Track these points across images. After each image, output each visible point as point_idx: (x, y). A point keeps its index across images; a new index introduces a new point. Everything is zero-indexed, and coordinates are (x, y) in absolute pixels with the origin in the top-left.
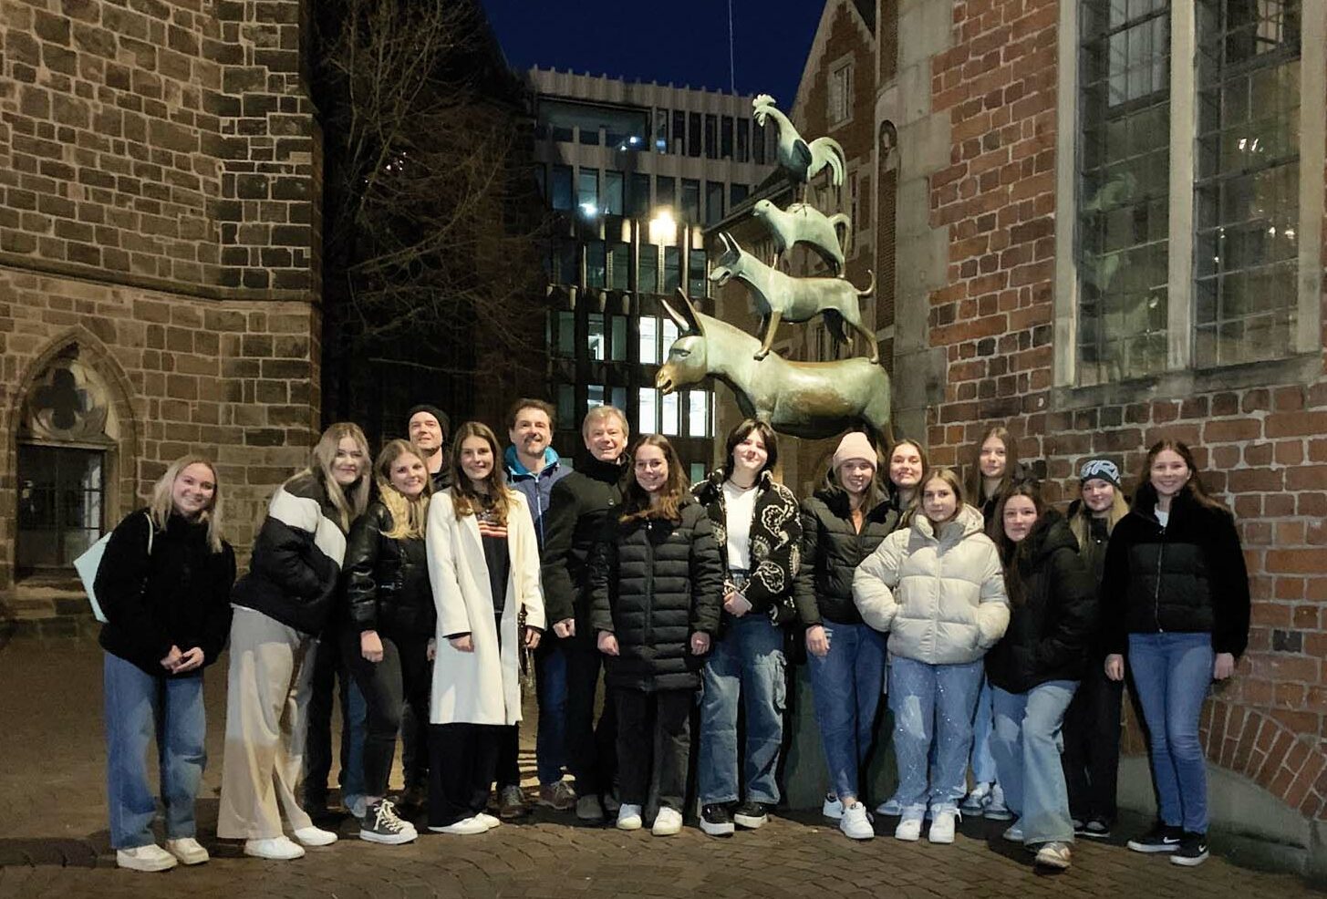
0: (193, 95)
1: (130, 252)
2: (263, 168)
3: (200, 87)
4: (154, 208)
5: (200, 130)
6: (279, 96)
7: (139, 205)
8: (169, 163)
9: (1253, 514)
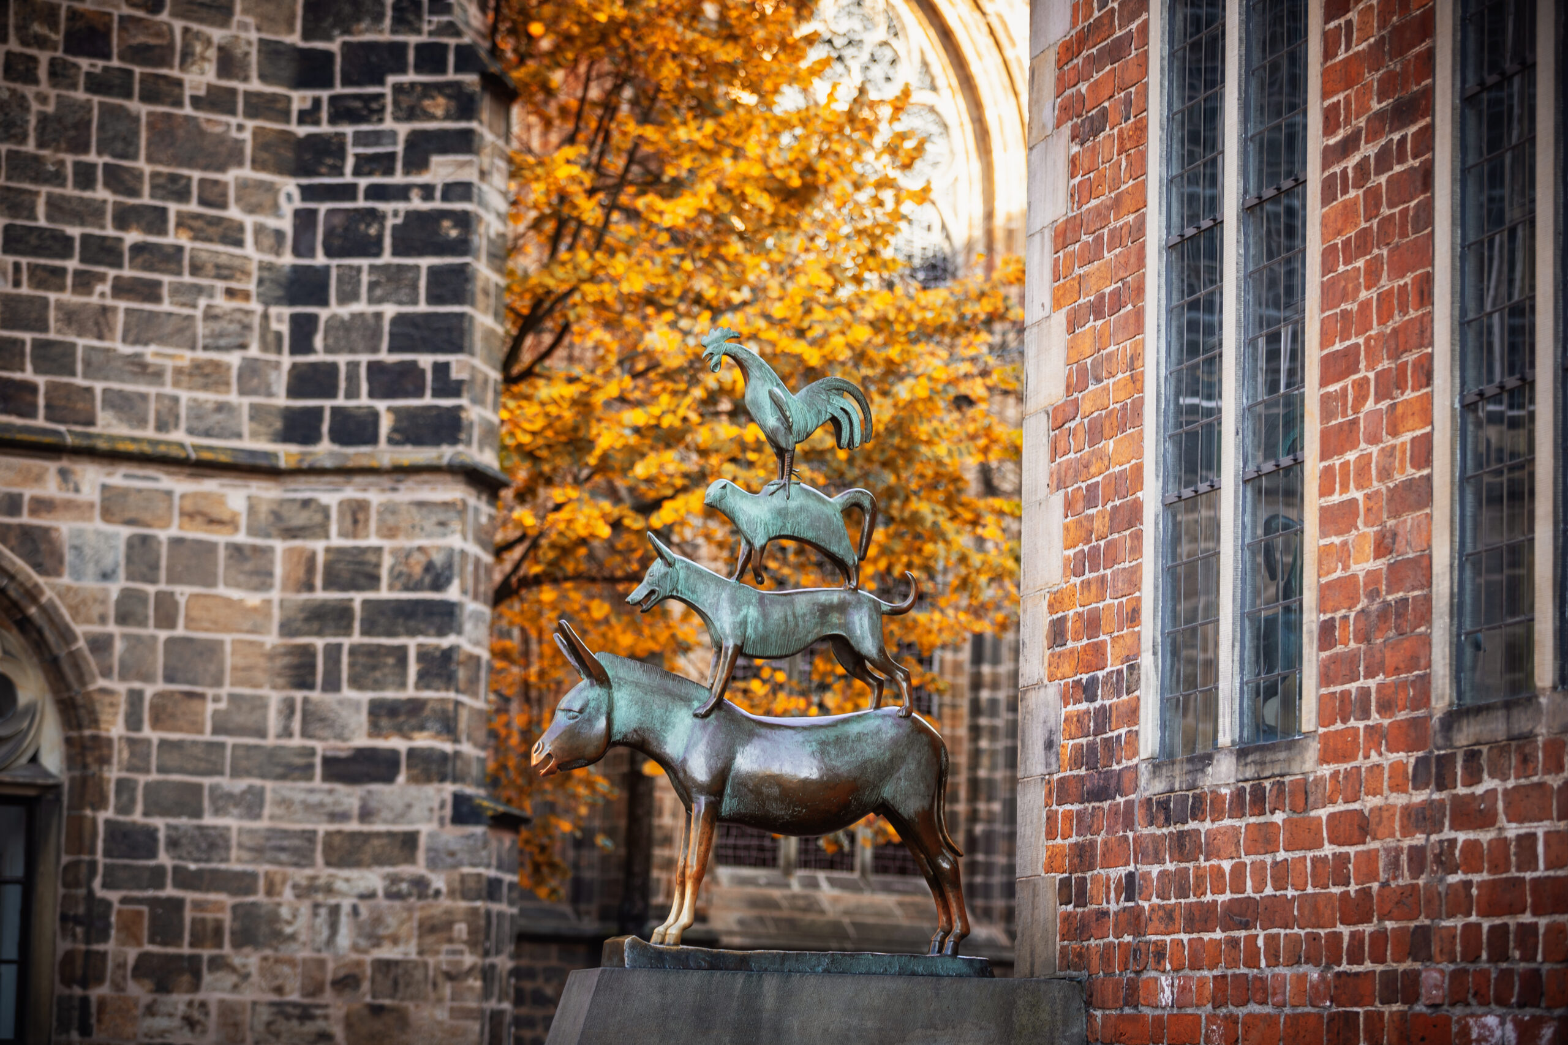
0: (239, 52)
1: (99, 386)
2: (376, 193)
3: (254, 36)
4: (151, 292)
5: (250, 124)
6: (413, 39)
7: (121, 289)
8: (183, 196)
9: (1274, 961)
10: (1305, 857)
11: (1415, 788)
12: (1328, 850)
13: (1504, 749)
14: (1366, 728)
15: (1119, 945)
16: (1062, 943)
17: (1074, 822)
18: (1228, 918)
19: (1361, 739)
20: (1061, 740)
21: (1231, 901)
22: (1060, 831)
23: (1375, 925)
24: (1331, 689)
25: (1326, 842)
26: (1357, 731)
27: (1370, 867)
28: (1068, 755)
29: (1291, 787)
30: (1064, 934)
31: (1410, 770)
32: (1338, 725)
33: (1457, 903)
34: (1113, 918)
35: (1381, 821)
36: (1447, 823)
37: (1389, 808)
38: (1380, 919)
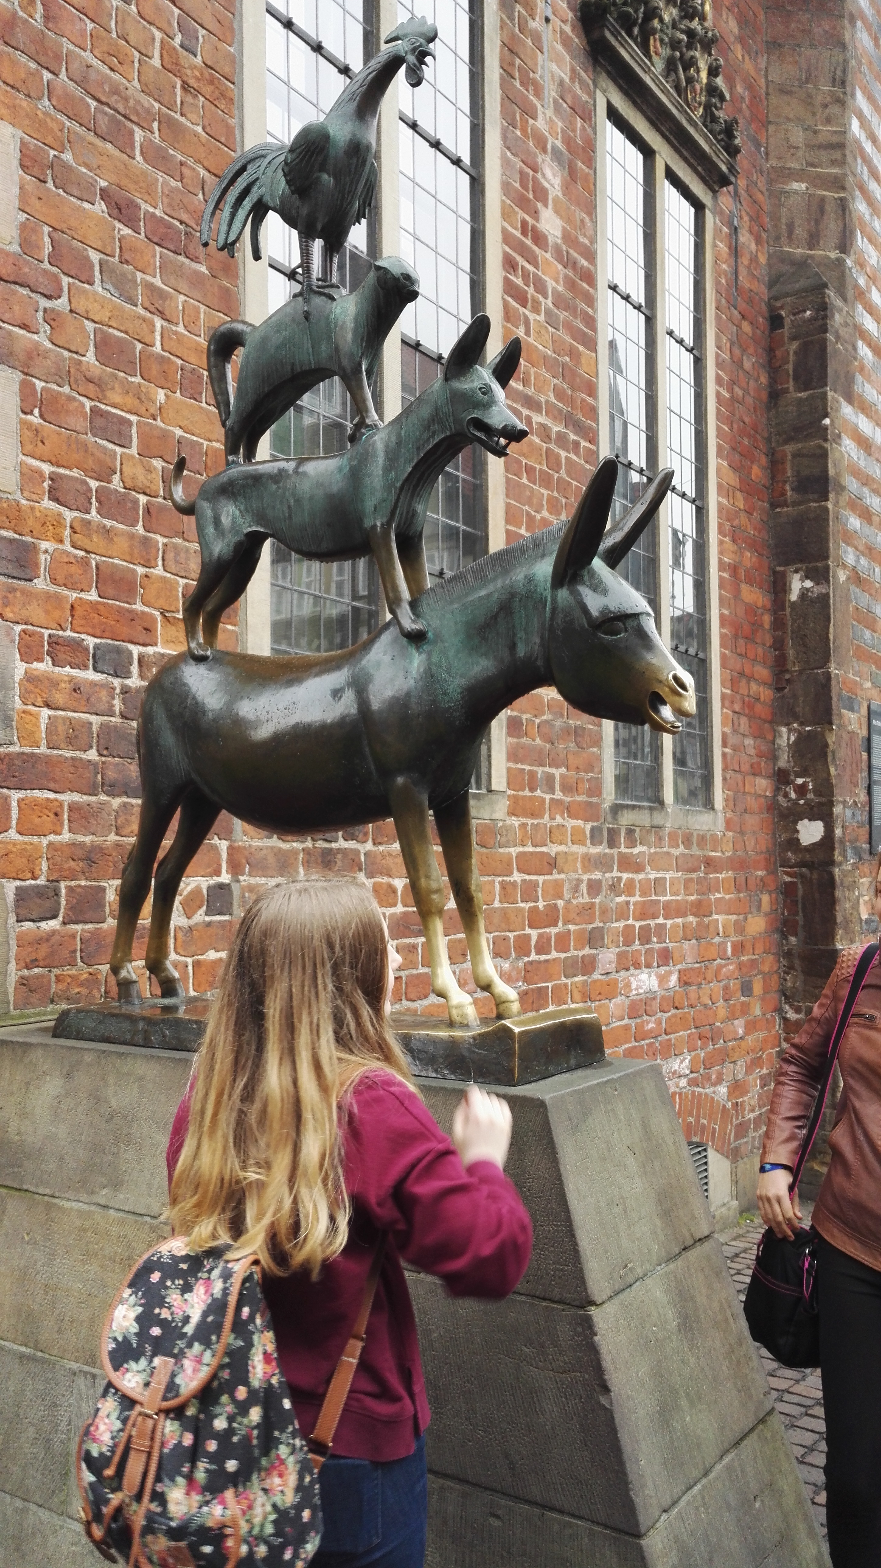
9: (461, 959)
10: (494, 881)
11: (592, 843)
12: (517, 877)
13: (649, 832)
14: (552, 800)
15: (197, 964)
16: (26, 972)
17: (66, 817)
18: (402, 928)
19: (547, 806)
20: (18, 703)
21: (405, 914)
22: (14, 823)
23: (560, 928)
24: (519, 766)
25: (515, 871)
26: (544, 800)
27: (557, 890)
28: (43, 727)
29: (480, 829)
30: (36, 960)
31: (588, 833)
32: (527, 793)
33: (622, 913)
34: (180, 935)
35: (566, 861)
36: (615, 868)
37: (573, 854)
38: (565, 924)
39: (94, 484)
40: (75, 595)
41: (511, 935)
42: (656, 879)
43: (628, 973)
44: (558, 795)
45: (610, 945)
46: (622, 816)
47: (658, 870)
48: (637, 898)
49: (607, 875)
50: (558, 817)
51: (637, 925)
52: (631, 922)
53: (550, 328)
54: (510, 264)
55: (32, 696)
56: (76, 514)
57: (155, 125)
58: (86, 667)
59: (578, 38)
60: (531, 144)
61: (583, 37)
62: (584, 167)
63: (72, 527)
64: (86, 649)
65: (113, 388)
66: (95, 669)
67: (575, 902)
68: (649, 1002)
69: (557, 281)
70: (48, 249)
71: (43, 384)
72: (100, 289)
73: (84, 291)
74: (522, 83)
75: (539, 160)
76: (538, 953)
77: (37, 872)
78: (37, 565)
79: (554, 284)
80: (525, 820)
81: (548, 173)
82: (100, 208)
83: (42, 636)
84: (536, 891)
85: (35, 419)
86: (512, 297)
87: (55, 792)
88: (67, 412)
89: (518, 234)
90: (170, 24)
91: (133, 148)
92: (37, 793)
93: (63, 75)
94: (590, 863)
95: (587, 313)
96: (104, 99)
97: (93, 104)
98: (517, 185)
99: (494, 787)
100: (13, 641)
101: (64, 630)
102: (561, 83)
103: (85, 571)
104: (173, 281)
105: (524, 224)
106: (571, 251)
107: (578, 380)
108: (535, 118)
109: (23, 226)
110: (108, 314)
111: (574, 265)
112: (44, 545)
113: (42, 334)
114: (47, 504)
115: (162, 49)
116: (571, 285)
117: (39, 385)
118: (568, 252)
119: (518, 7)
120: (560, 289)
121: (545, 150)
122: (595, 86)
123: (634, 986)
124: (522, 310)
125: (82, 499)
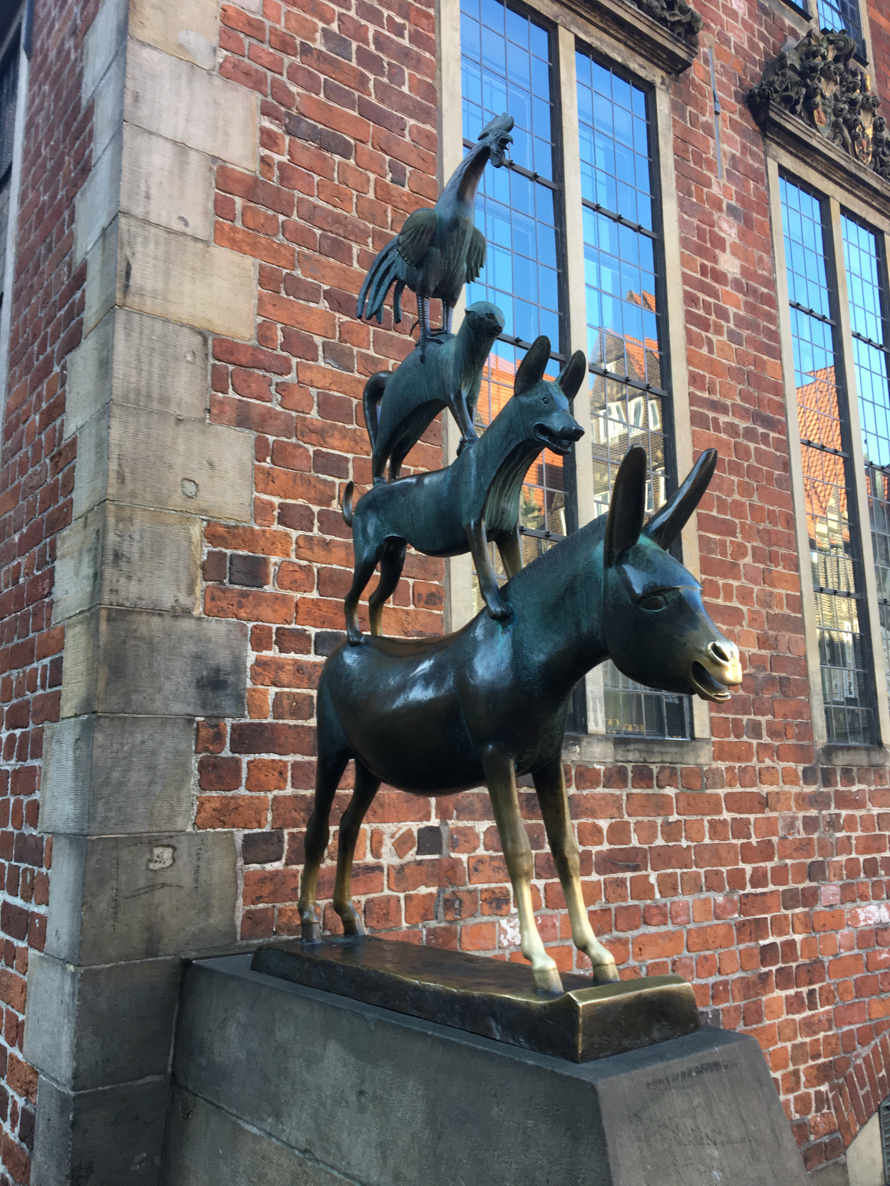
9: (672, 893)
10: (702, 820)
11: (806, 783)
12: (726, 816)
13: (867, 770)
14: (759, 744)
15: (408, 898)
16: (253, 907)
17: (289, 774)
18: (609, 864)
19: (755, 750)
20: (249, 684)
21: (611, 850)
22: (244, 781)
23: (776, 861)
24: (723, 715)
25: (724, 811)
26: (751, 744)
27: (770, 826)
28: (270, 702)
29: (684, 772)
30: (261, 897)
31: (800, 774)
32: (732, 739)
33: (844, 846)
34: (393, 872)
35: (778, 800)
36: (833, 805)
37: (785, 793)
38: (781, 858)
39: (316, 509)
40: (298, 595)
41: (724, 869)
42: (879, 815)
43: (854, 905)
44: (766, 739)
45: (832, 878)
46: (837, 757)
47: (881, 806)
48: (859, 833)
49: (824, 812)
50: (767, 760)
51: (862, 858)
52: (854, 855)
53: (733, 346)
54: (690, 299)
55: (261, 677)
56: (301, 533)
57: (370, 240)
58: (308, 652)
59: (747, 122)
60: (707, 206)
61: (751, 119)
62: (759, 217)
63: (297, 543)
64: (309, 637)
65: (332, 436)
66: (316, 653)
67: (790, 838)
68: (880, 932)
69: (738, 307)
70: (280, 339)
71: (275, 438)
72: (322, 364)
73: (310, 367)
74: (695, 163)
75: (715, 217)
76: (753, 887)
77: (263, 821)
78: (267, 575)
79: (735, 310)
80: (731, 764)
81: (725, 226)
82: (324, 305)
83: (270, 629)
84: (749, 829)
85: (267, 464)
86: (694, 325)
87: (280, 754)
88: (294, 457)
89: (698, 276)
90: (382, 167)
91: (351, 258)
92: (264, 756)
93: (295, 217)
94: (804, 801)
95: (769, 329)
96: (327, 228)
97: (318, 232)
98: (695, 239)
99: (697, 734)
100: (246, 635)
101: (289, 623)
102: (733, 156)
103: (308, 576)
104: (384, 350)
105: (703, 267)
106: (751, 283)
107: (764, 383)
108: (709, 186)
109: (260, 326)
110: (329, 381)
111: (755, 292)
112: (274, 559)
113: (275, 402)
114: (276, 527)
115: (376, 185)
116: (751, 308)
117: (271, 439)
118: (747, 284)
119: (689, 108)
120: (742, 313)
121: (720, 209)
122: (766, 154)
123: (862, 917)
124: (704, 334)
125: (305, 522)
